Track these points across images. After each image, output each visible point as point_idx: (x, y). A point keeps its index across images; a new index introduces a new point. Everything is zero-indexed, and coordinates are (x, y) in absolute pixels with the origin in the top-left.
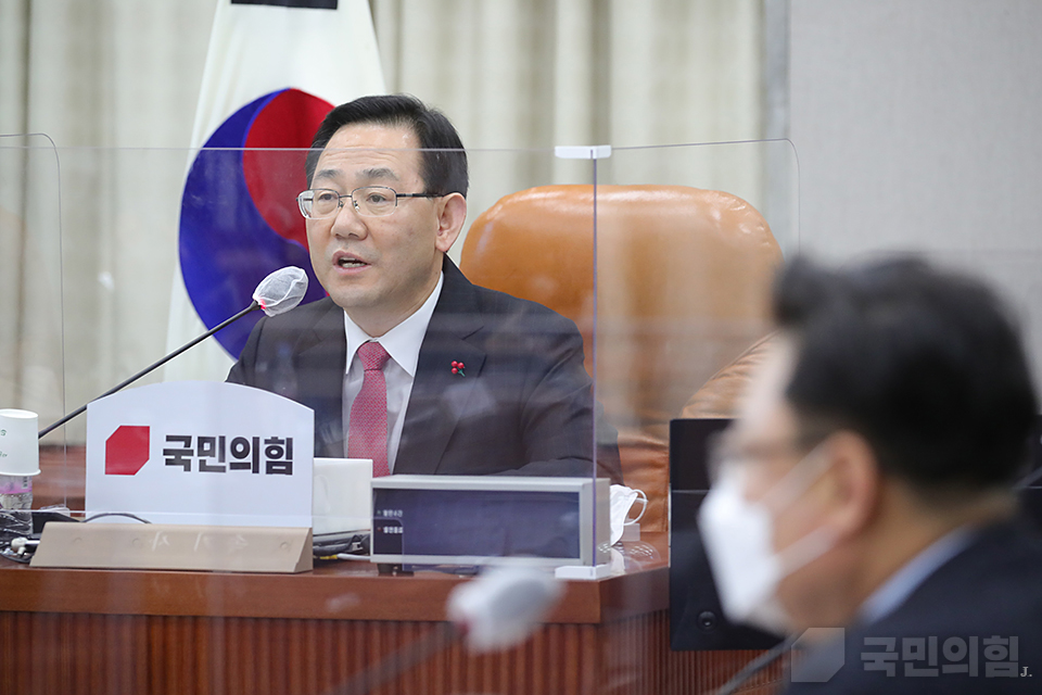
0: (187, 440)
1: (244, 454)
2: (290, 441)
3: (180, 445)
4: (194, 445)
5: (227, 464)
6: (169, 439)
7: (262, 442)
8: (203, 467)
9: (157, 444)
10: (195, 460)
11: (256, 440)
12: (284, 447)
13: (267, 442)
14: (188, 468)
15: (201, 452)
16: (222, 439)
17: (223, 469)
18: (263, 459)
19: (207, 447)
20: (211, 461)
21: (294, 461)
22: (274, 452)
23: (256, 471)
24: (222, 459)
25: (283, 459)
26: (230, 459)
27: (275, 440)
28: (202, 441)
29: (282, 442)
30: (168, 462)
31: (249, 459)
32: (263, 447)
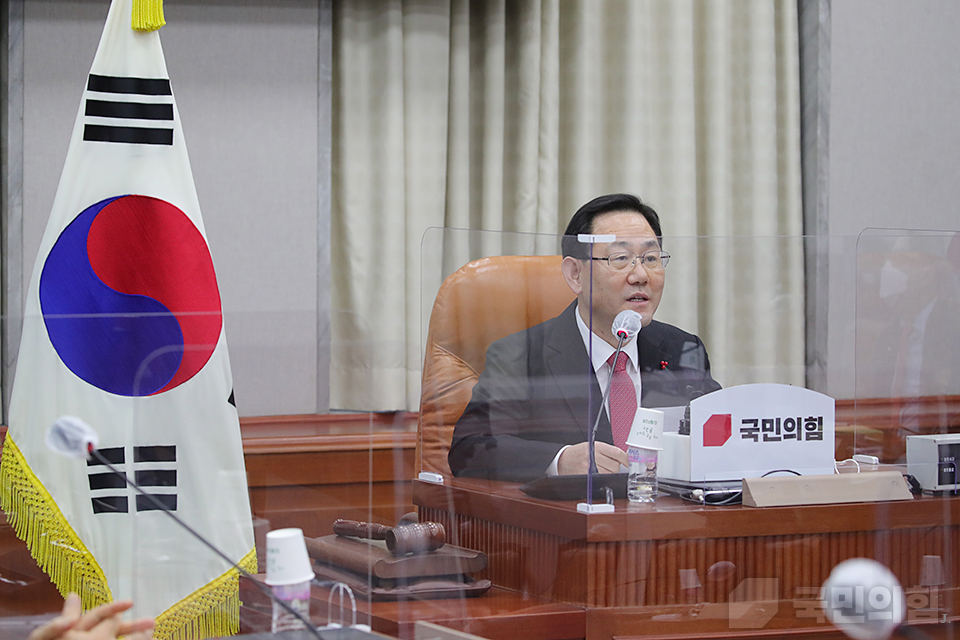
0: (755, 422)
1: (792, 429)
2: (821, 419)
3: (751, 426)
4: (760, 426)
5: (782, 436)
6: (744, 422)
7: (803, 420)
8: (766, 438)
9: (736, 425)
10: (761, 434)
11: (799, 419)
12: (816, 423)
13: (806, 420)
14: (756, 440)
15: (764, 429)
16: (778, 420)
17: (779, 439)
18: (804, 431)
19: (768, 426)
20: (770, 434)
21: (823, 431)
22: (811, 426)
23: (799, 439)
24: (778, 432)
25: (816, 430)
26: (783, 432)
27: (811, 418)
28: (764, 422)
29: (815, 420)
30: (743, 437)
31: (795, 432)
32: (804, 424)
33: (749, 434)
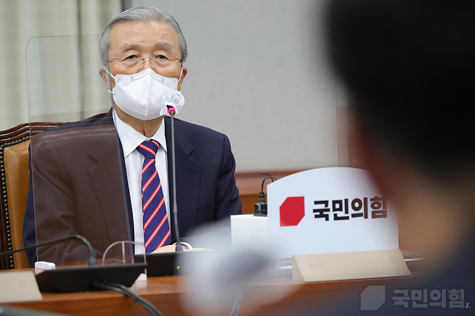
33: (321, 214)
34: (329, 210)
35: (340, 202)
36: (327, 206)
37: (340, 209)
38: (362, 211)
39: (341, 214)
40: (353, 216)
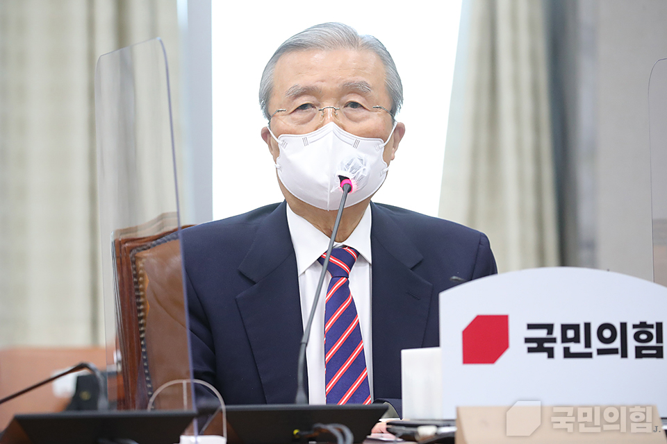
34: (554, 340)
35: (576, 327)
36: (550, 332)
37: (576, 339)
38: (617, 344)
39: (575, 348)
40: (600, 352)
